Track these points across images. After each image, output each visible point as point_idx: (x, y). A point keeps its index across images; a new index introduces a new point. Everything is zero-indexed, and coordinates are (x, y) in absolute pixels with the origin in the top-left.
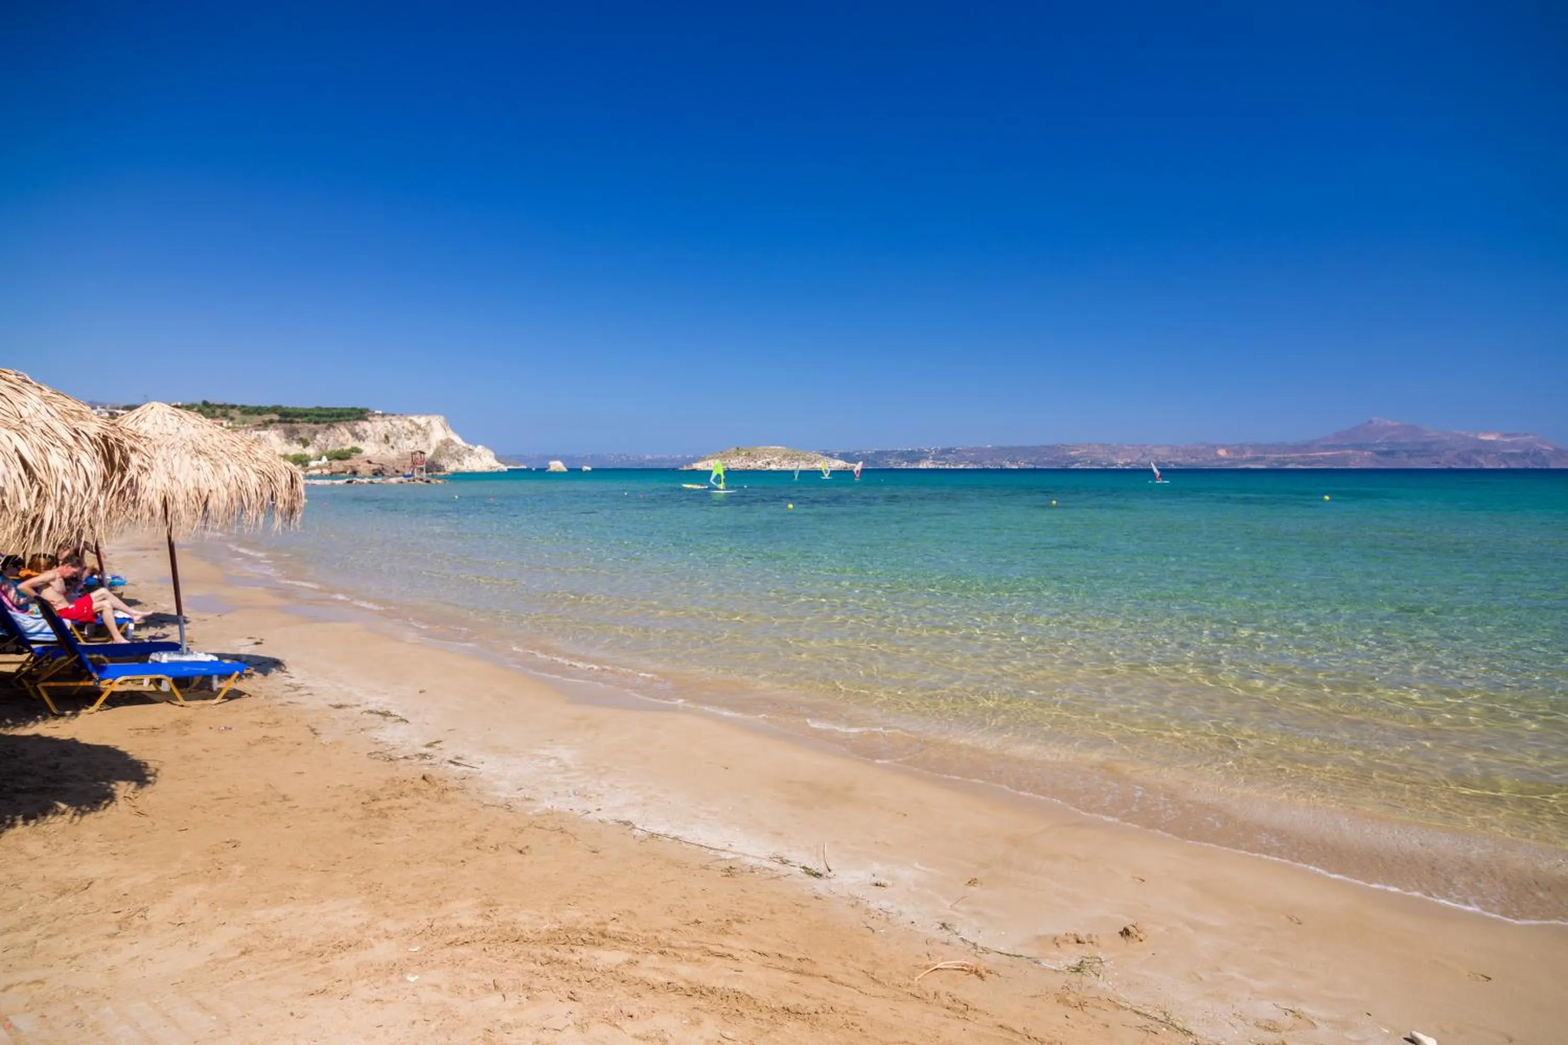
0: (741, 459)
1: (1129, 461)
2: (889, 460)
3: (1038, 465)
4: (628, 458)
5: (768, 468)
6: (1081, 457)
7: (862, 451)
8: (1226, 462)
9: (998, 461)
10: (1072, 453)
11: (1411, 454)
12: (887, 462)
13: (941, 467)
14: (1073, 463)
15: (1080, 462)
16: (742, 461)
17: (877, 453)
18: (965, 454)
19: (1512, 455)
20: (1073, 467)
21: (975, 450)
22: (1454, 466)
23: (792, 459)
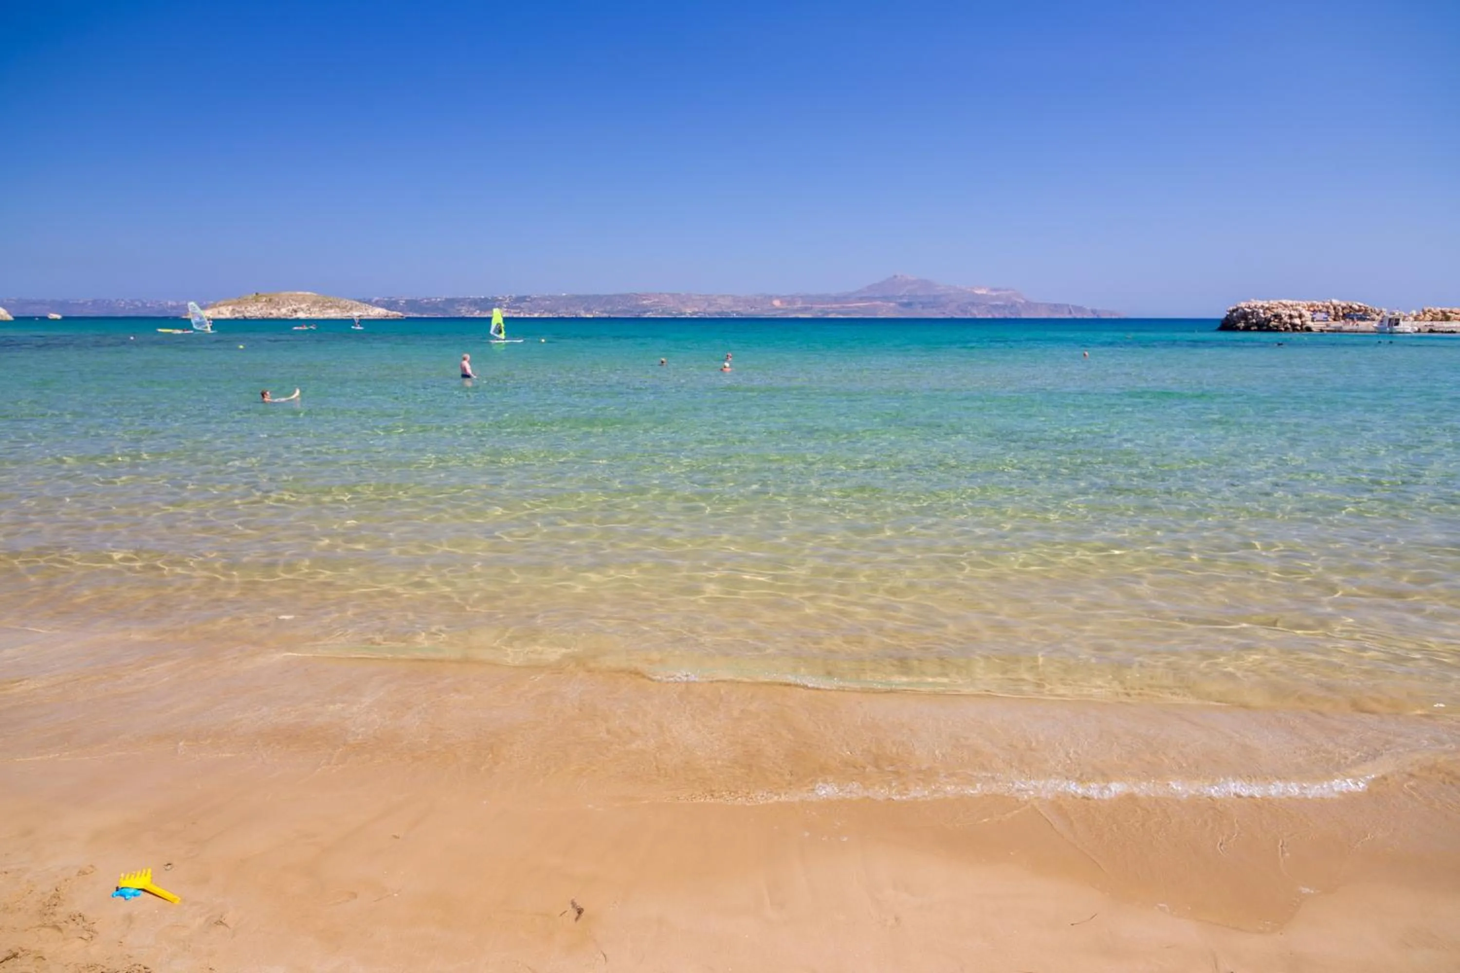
0: (260, 305)
1: (696, 310)
2: (459, 308)
3: (612, 313)
4: (144, 305)
5: (294, 316)
6: (653, 306)
7: (429, 299)
8: (781, 312)
9: (572, 309)
10: (645, 302)
11: (924, 305)
12: (459, 310)
13: (515, 316)
14: (645, 312)
15: (652, 311)
16: (262, 308)
17: (447, 300)
18: (540, 302)
19: (996, 307)
20: (646, 316)
21: (551, 298)
22: (956, 317)
23: (323, 306)
